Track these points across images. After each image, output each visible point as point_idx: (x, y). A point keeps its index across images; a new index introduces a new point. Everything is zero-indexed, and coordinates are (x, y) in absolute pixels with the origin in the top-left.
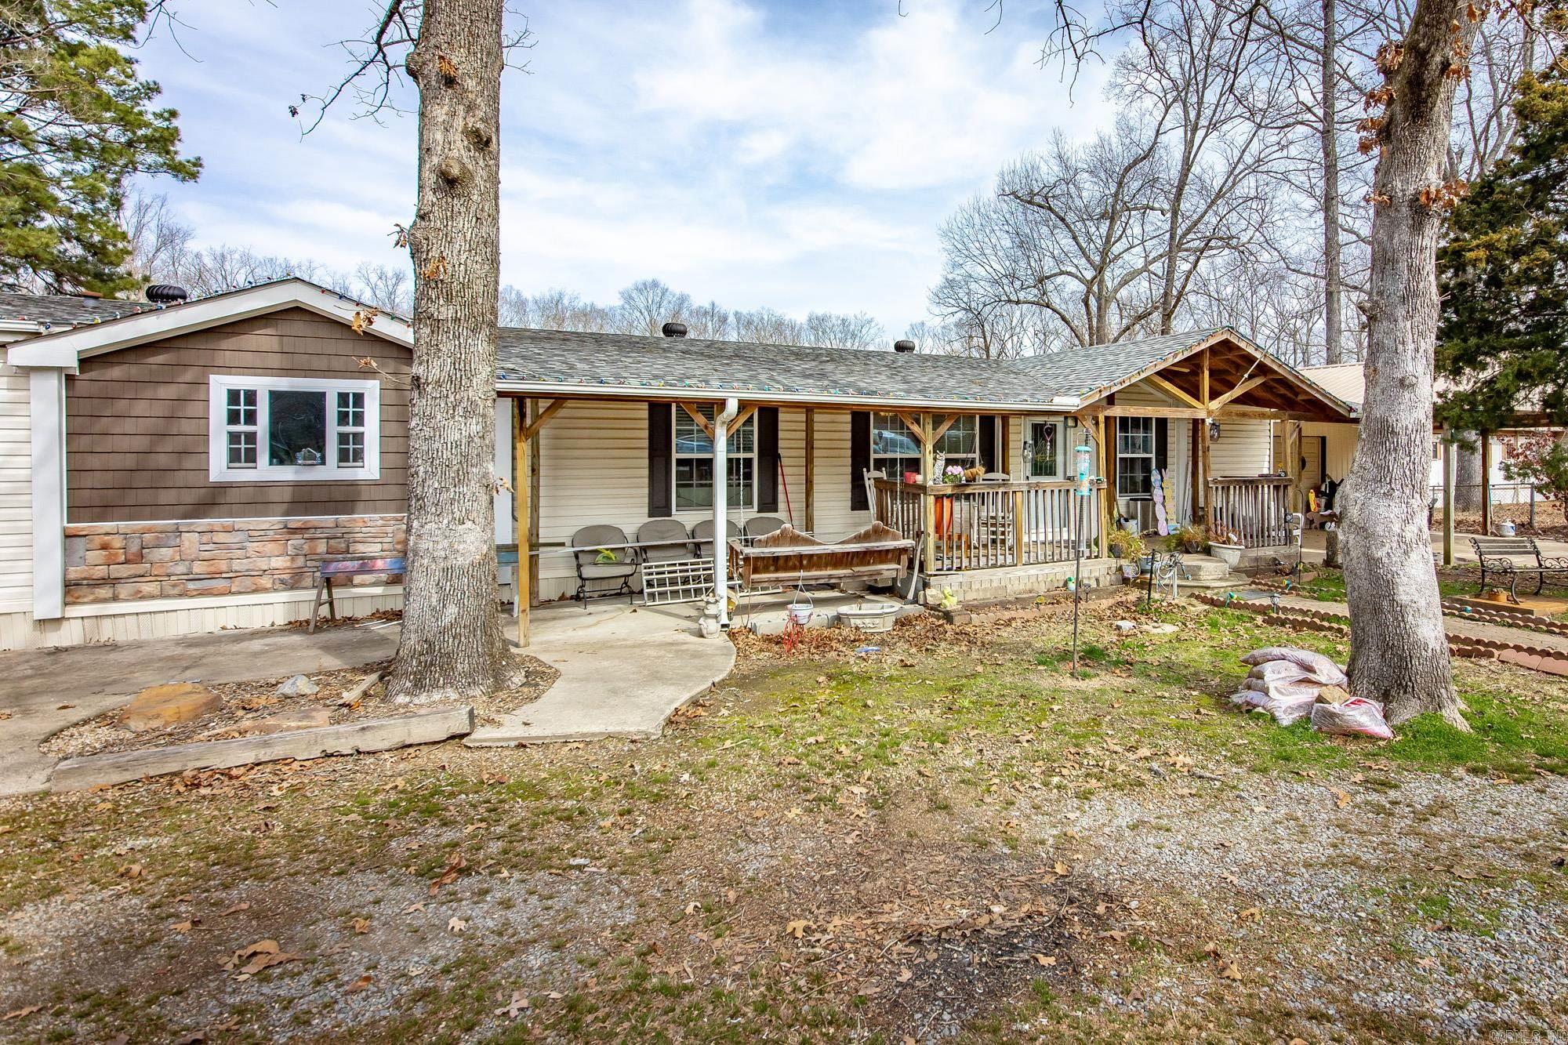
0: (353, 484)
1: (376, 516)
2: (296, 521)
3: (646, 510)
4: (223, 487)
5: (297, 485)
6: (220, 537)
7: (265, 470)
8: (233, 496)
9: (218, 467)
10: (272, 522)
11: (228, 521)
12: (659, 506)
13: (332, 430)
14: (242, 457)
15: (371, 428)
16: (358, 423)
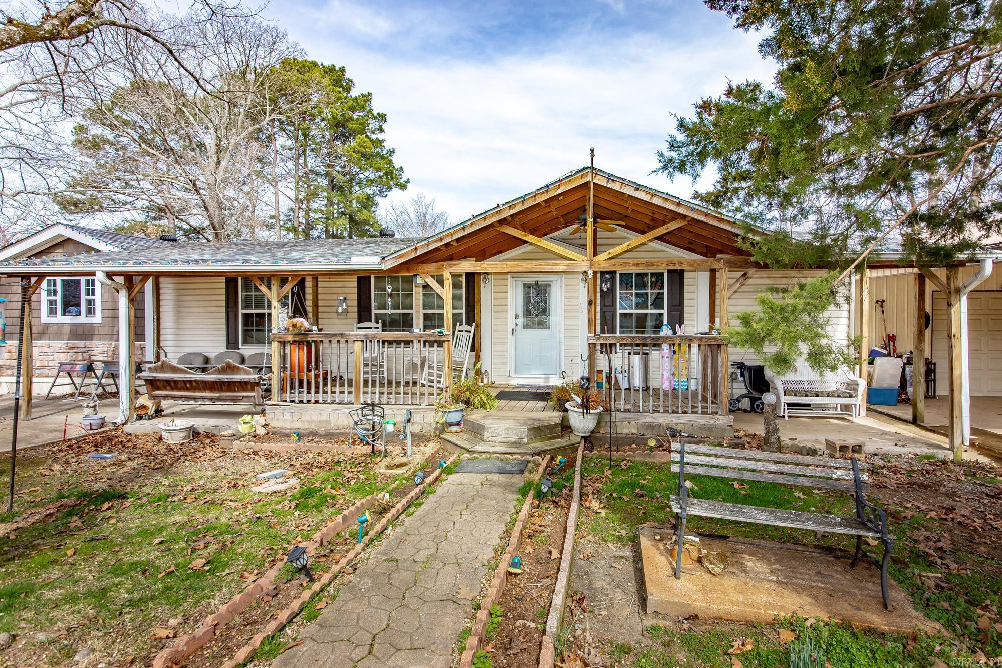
0: (91, 325)
1: (101, 342)
2: (71, 343)
3: (225, 345)
4: (47, 326)
5: (73, 326)
6: (46, 350)
7: (60, 319)
8: (50, 330)
9: (45, 318)
10: (62, 343)
11: (47, 342)
12: (232, 343)
13: (84, 298)
14: (52, 311)
15: (98, 297)
16: (93, 294)
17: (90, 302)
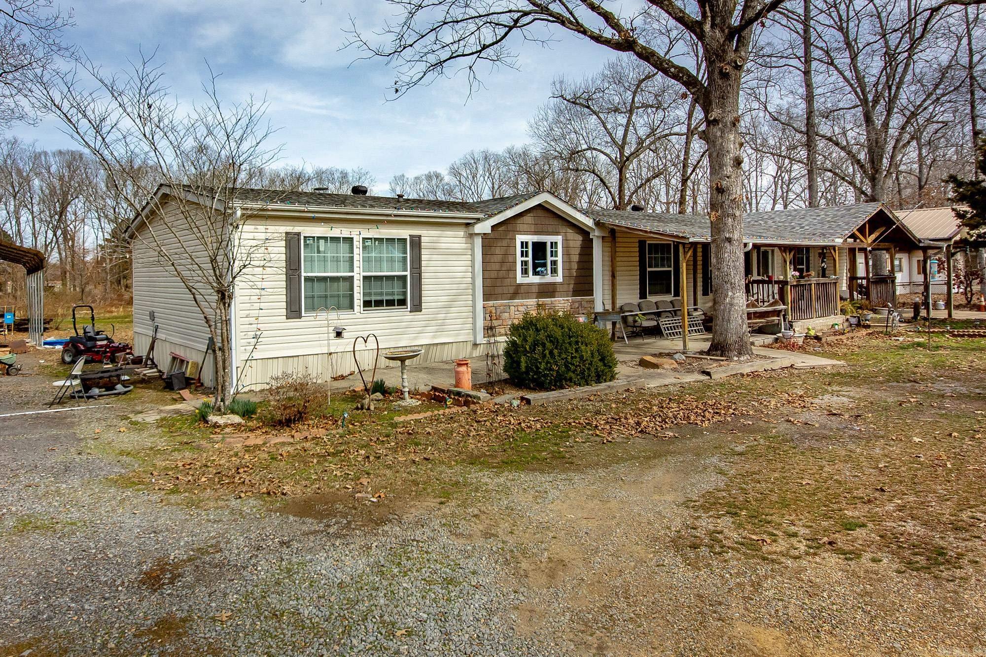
0: (554, 284)
2: (541, 301)
3: (639, 296)
4: (520, 285)
5: (540, 285)
6: (520, 309)
7: (531, 278)
8: (522, 290)
9: (520, 279)
11: (522, 301)
12: (643, 295)
13: (549, 259)
14: (525, 272)
15: (559, 259)
16: (556, 256)
17: (554, 263)
